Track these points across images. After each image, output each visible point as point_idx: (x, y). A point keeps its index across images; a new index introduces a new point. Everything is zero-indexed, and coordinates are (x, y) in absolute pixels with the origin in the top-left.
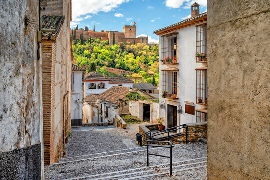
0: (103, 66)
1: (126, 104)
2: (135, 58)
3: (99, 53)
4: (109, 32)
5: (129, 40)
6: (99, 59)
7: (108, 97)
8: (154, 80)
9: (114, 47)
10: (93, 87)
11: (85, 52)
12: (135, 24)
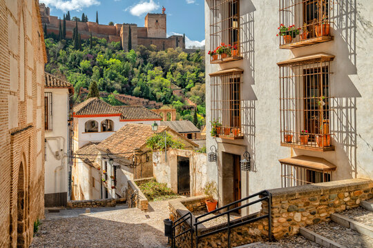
0: (112, 90)
1: (148, 158)
2: (165, 76)
3: (106, 66)
4: (121, 25)
5: (154, 41)
6: (106, 78)
7: (116, 145)
8: (195, 116)
9: (129, 55)
10: (93, 129)
11: (81, 64)
12: (164, 10)
